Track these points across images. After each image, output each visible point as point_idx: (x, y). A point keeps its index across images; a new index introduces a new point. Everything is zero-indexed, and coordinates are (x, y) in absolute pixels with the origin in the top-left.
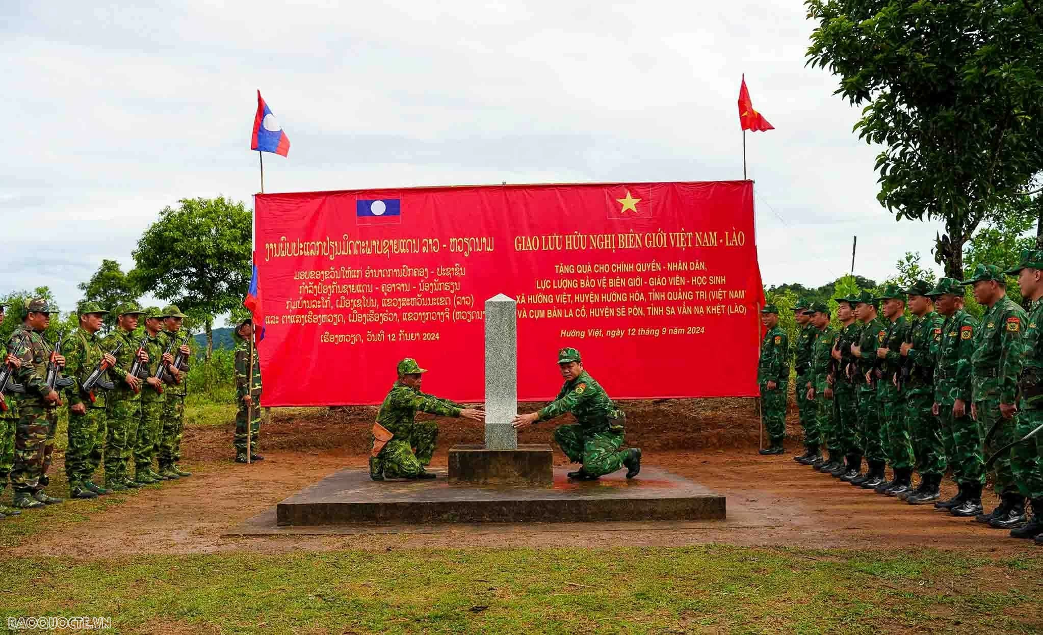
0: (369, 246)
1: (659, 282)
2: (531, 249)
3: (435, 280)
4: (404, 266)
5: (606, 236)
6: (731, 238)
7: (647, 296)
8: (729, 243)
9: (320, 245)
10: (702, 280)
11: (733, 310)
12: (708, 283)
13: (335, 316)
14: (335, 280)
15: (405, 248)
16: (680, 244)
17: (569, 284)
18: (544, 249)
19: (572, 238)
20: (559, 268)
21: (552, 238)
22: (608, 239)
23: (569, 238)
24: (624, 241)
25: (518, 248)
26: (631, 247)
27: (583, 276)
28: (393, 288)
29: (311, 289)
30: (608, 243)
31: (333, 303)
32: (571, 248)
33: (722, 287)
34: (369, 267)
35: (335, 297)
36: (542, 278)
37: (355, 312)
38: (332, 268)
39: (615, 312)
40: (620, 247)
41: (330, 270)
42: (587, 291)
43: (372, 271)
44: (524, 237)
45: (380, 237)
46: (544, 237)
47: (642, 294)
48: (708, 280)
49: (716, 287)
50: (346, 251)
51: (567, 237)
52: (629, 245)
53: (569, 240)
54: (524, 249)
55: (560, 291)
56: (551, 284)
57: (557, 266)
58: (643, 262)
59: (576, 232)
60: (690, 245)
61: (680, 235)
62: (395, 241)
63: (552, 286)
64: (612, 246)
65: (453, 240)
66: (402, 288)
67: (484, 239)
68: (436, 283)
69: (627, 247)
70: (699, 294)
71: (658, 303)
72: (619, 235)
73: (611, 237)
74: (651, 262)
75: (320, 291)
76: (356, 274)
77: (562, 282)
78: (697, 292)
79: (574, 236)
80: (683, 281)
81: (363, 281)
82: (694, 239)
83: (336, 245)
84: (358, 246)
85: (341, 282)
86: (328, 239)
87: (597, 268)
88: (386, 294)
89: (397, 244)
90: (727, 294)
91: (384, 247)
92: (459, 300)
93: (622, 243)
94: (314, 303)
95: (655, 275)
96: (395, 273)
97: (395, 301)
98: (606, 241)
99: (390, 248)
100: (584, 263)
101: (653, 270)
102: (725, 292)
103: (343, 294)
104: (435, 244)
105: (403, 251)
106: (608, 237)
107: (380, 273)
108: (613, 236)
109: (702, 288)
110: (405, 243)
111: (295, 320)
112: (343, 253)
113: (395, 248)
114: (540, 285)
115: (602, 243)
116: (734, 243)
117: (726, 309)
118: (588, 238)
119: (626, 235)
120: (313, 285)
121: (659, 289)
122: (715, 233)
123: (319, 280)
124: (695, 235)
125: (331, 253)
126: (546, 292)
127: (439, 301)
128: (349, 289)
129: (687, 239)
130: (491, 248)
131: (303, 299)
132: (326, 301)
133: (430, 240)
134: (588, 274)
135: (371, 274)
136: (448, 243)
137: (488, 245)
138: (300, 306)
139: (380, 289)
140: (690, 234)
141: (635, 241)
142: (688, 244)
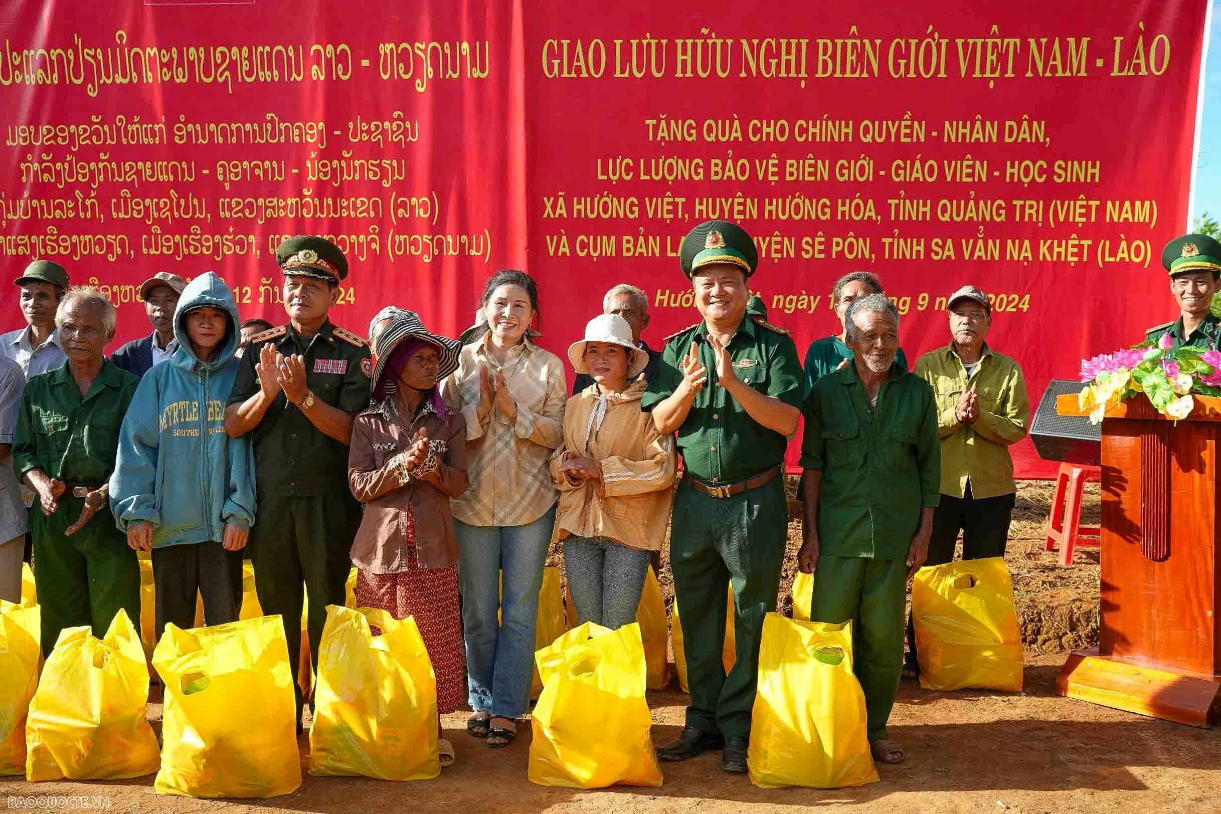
0: (180, 63)
1: (918, 173)
2: (584, 74)
3: (345, 154)
4: (269, 116)
5: (784, 42)
6: (1128, 53)
7: (882, 209)
8: (1121, 69)
9: (59, 55)
10: (1034, 171)
11: (1113, 252)
12: (1050, 179)
13: (111, 238)
14: (104, 148)
15: (270, 68)
16: (983, 70)
17: (682, 169)
18: (618, 74)
19: (694, 46)
20: (656, 128)
21: (640, 46)
22: (788, 53)
23: (684, 45)
24: (833, 57)
25: (551, 69)
26: (848, 74)
27: (718, 150)
28: (244, 171)
29: (47, 170)
30: (788, 62)
31: (105, 207)
32: (689, 74)
33: (1089, 190)
34: (182, 118)
35: (109, 191)
36: (610, 152)
37: (156, 229)
38: (94, 119)
39: (799, 249)
40: (820, 74)
41: (91, 124)
42: (726, 189)
43: (190, 126)
44: (565, 43)
45: (209, 40)
46: (618, 42)
47: (870, 202)
48: (1049, 172)
49: (1070, 191)
50: (124, 76)
51: (679, 42)
52: (843, 71)
53: (684, 52)
54: (565, 74)
55: (658, 189)
56: (635, 169)
57: (651, 123)
58: (877, 116)
59: (705, 31)
60: (1010, 74)
61: (984, 46)
62: (245, 49)
63: (637, 175)
64: (798, 71)
65: (386, 48)
66: (265, 171)
67: (465, 45)
68: (348, 160)
69: (838, 74)
70: (1023, 207)
71: (910, 230)
72: (821, 42)
73: (799, 46)
74: (901, 119)
75: (71, 175)
76: (153, 135)
77: (664, 163)
78: (1018, 203)
79: (699, 42)
80: (982, 171)
81: (173, 152)
82: (1023, 55)
83: (100, 57)
84: (152, 60)
85: (120, 153)
86: (78, 41)
87: (757, 130)
88: (227, 186)
89: (250, 58)
90: (1101, 210)
91: (218, 66)
92: (403, 205)
93: (825, 63)
94: (59, 206)
95: (907, 152)
96: (247, 133)
97: (250, 206)
98: (784, 57)
99: (233, 67)
100: (722, 115)
101: (903, 140)
102: (1094, 203)
103: (125, 184)
104: (341, 58)
105: (265, 76)
106: (789, 45)
107: (211, 134)
108: (804, 42)
109: (1034, 191)
110: (269, 54)
111: (17, 246)
112: (119, 80)
113: (246, 68)
114: (605, 171)
115: (774, 62)
116: (1137, 68)
117: (1093, 249)
118: (737, 47)
119: (839, 42)
120: (53, 161)
121: (915, 190)
122: (1085, 41)
123: (67, 149)
124: (1025, 46)
125: (89, 79)
126: (620, 190)
127: (355, 208)
128: (138, 173)
129: (1002, 58)
130: (483, 70)
131: (31, 197)
132: (88, 202)
133: (330, 47)
134: (733, 144)
135: (189, 134)
136: (375, 57)
137: (473, 65)
138: (26, 214)
139: (214, 172)
140: (1013, 42)
141: (861, 56)
142: (1004, 70)
